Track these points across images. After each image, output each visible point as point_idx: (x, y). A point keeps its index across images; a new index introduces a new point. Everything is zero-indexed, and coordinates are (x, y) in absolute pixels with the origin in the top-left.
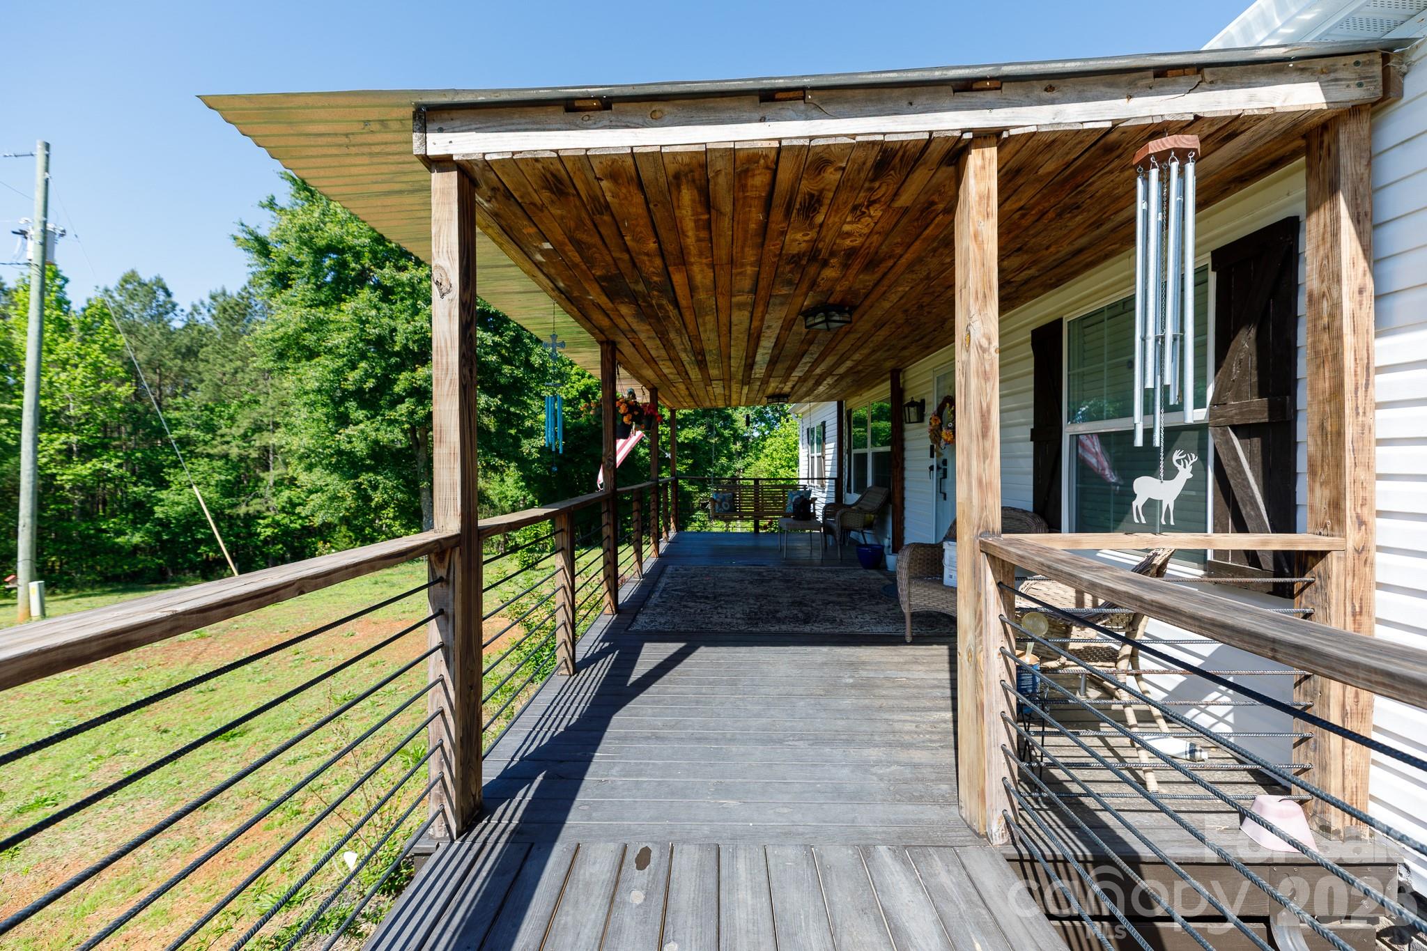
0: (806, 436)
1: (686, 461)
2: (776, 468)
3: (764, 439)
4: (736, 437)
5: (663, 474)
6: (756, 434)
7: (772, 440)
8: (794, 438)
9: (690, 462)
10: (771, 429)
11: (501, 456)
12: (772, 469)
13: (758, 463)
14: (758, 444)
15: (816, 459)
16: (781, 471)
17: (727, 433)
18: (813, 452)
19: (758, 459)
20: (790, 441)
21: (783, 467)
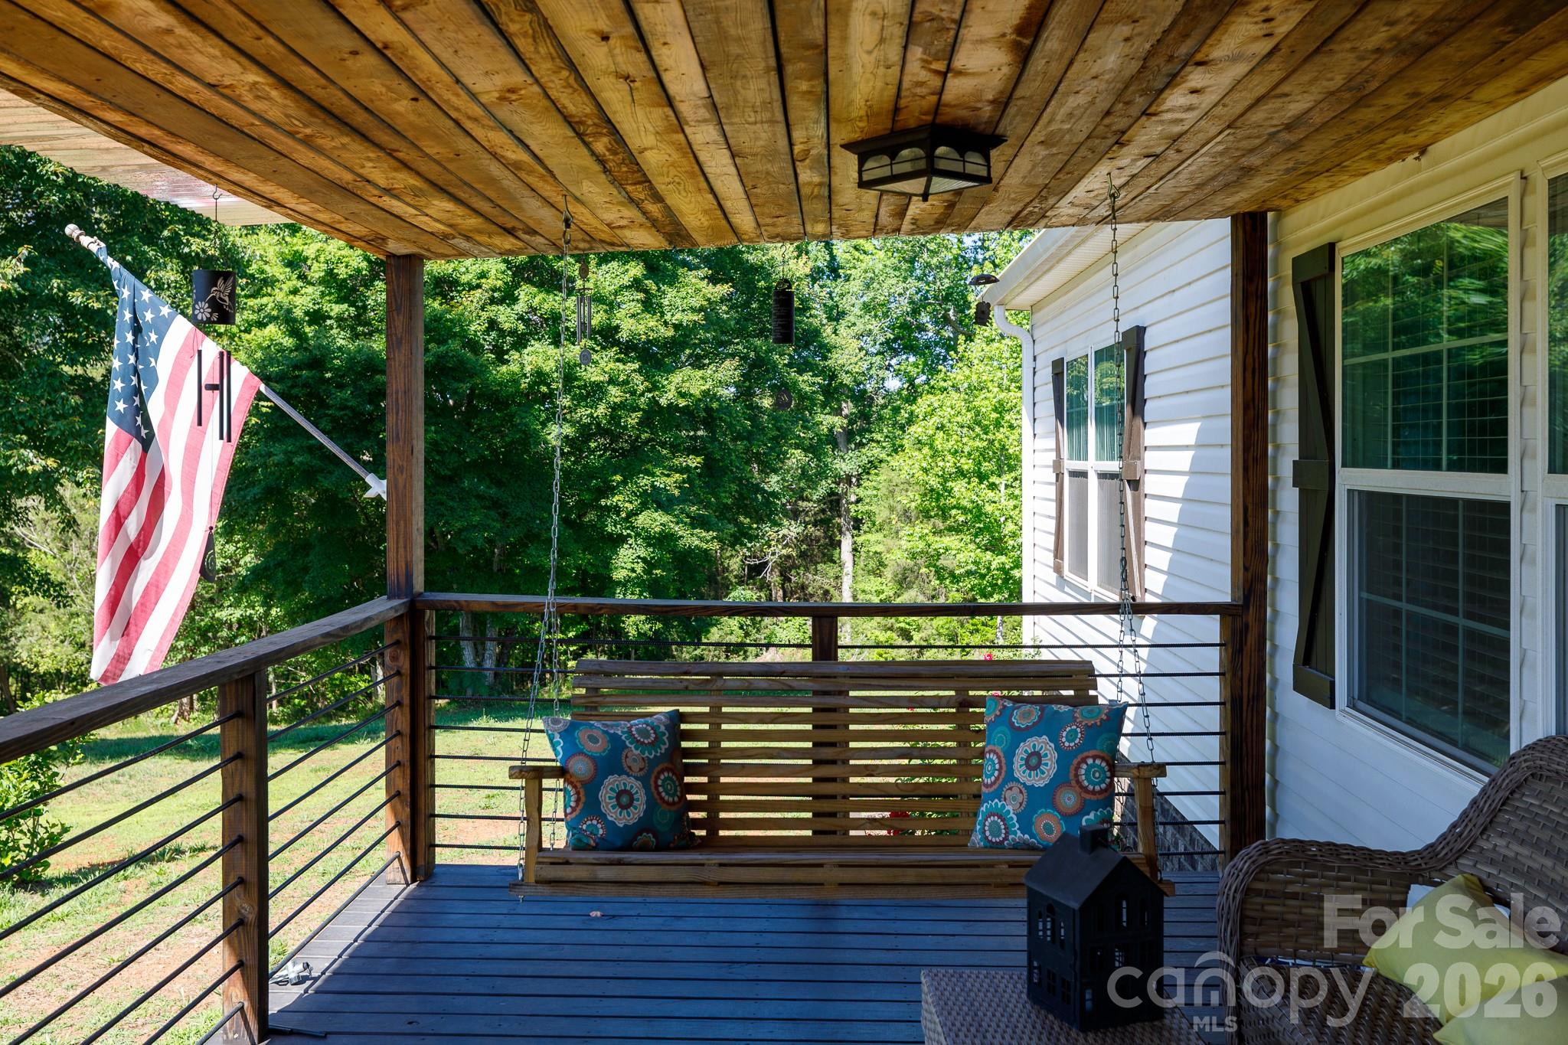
0: (1046, 391)
1: (681, 461)
2: (945, 479)
3: (912, 398)
4: (832, 393)
5: (616, 499)
6: (893, 384)
7: (934, 400)
8: (995, 395)
9: (694, 461)
10: (933, 371)
11: (45, 448)
12: (934, 482)
13: (896, 461)
14: (896, 410)
15: (1093, 481)
16: (959, 487)
17: (806, 382)
18: (1081, 453)
19: (897, 449)
20: (985, 403)
21: (961, 473)
